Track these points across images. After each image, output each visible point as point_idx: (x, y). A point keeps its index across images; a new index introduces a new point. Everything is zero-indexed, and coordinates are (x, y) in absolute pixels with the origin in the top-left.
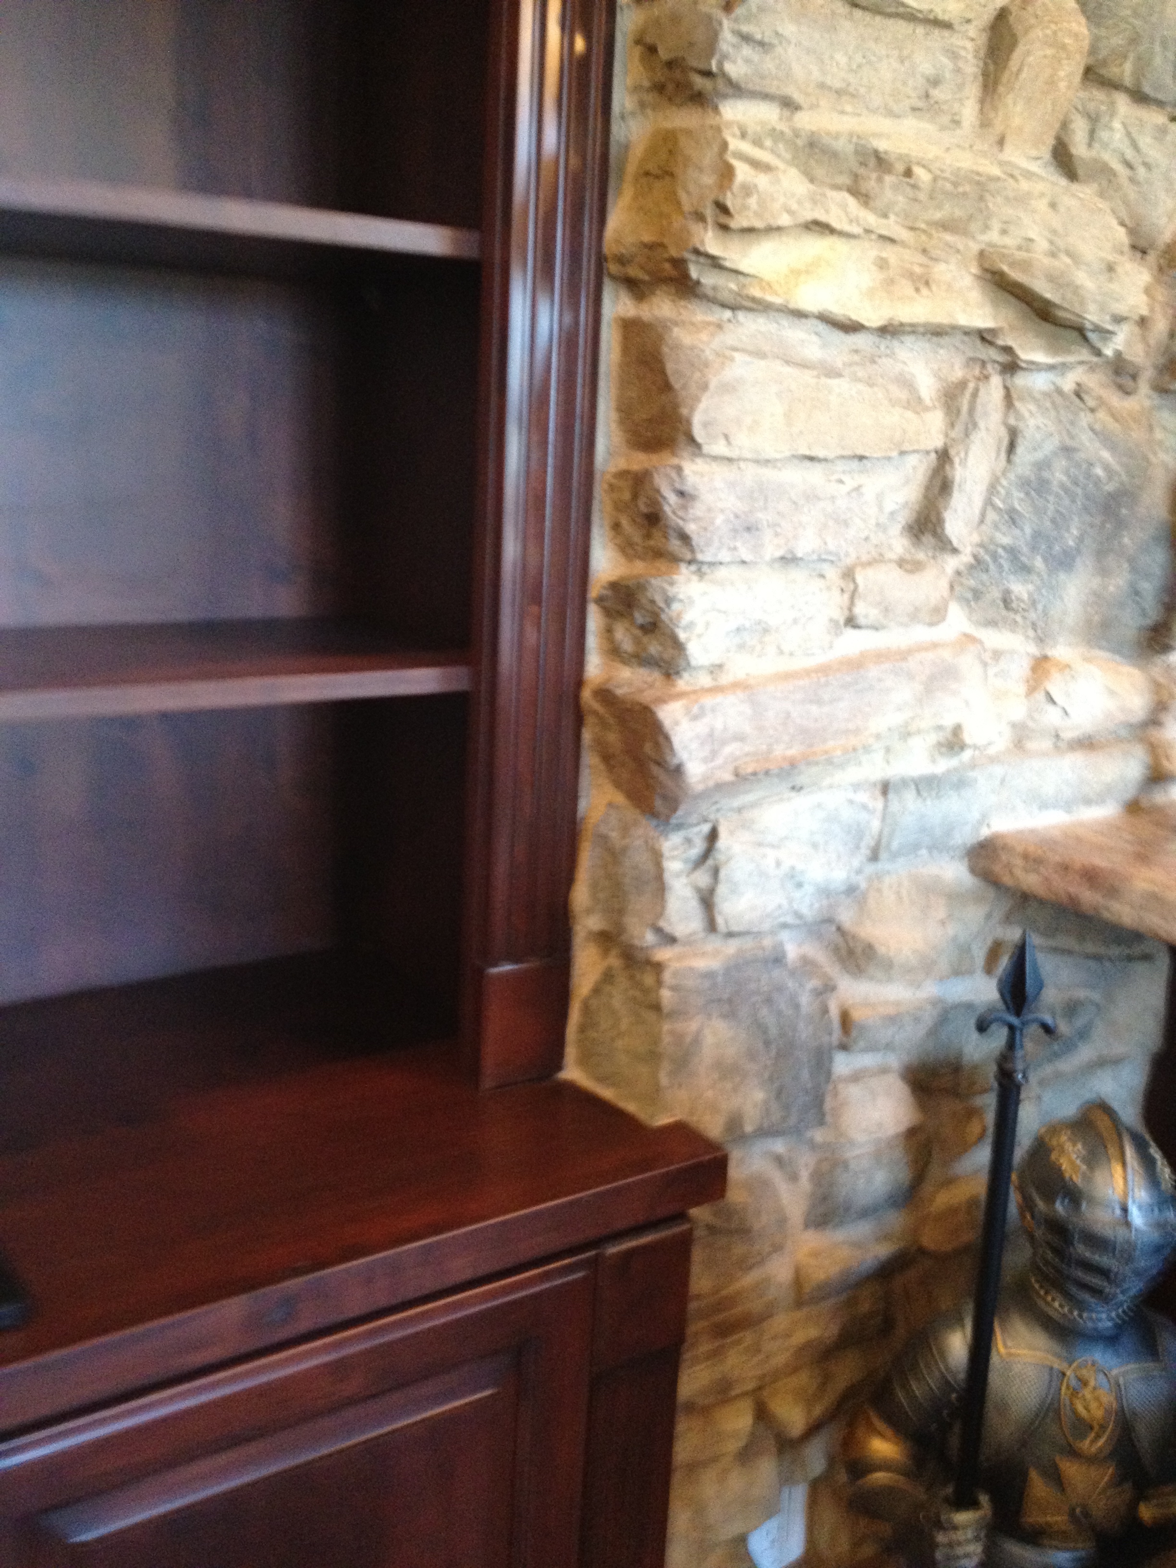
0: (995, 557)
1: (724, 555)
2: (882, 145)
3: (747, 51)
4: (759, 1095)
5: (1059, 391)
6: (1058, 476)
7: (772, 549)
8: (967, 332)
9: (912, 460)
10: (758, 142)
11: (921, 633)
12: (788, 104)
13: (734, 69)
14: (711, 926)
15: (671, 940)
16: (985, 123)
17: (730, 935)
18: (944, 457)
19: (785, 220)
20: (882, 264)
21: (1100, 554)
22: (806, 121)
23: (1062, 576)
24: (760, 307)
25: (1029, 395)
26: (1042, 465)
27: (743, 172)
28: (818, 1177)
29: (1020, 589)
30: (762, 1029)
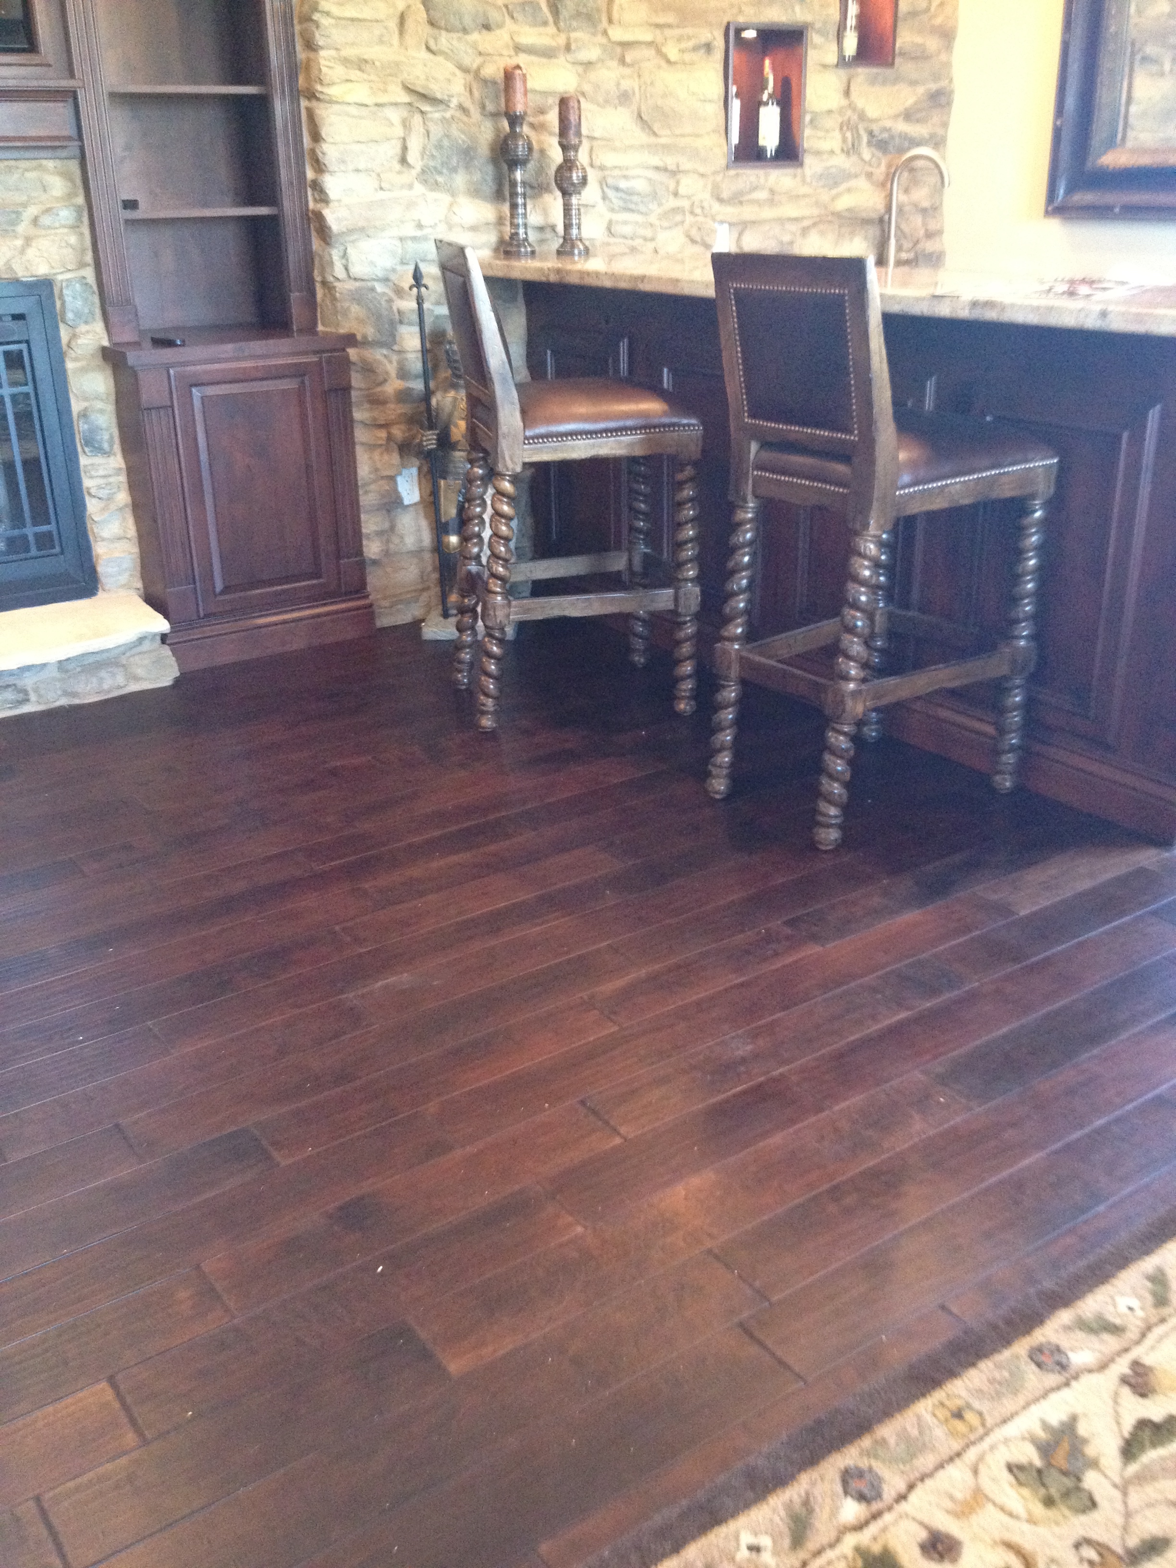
0: (429, 169)
1: (336, 169)
2: (365, 57)
3: (324, 38)
4: (372, 330)
5: (444, 118)
6: (446, 143)
7: (351, 167)
8: (405, 104)
9: (394, 142)
10: (329, 60)
11: (405, 193)
12: (337, 49)
13: (320, 43)
14: (349, 277)
15: (338, 279)
16: (401, 44)
17: (355, 279)
18: (404, 139)
19: (338, 81)
20: (371, 88)
21: (467, 168)
22: (344, 53)
23: (454, 175)
24: (337, 102)
25: (432, 120)
26: (440, 140)
27: (324, 69)
28: (399, 362)
29: (440, 179)
30: (370, 309)
